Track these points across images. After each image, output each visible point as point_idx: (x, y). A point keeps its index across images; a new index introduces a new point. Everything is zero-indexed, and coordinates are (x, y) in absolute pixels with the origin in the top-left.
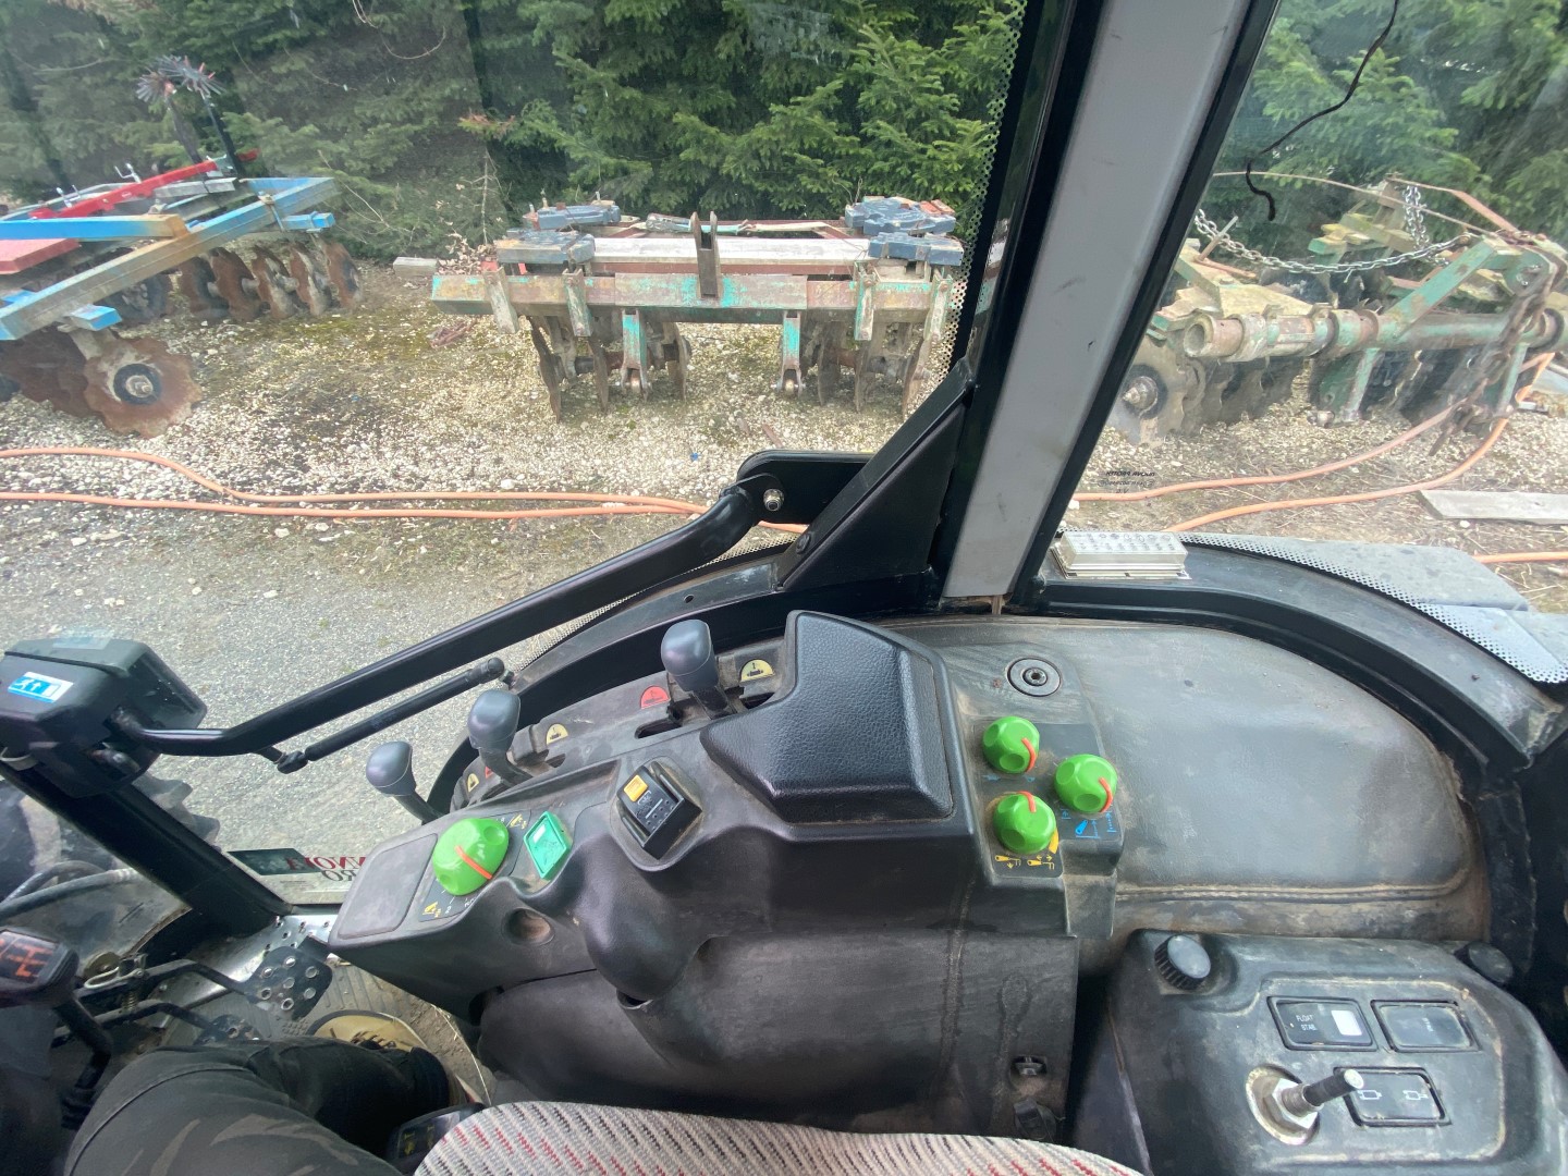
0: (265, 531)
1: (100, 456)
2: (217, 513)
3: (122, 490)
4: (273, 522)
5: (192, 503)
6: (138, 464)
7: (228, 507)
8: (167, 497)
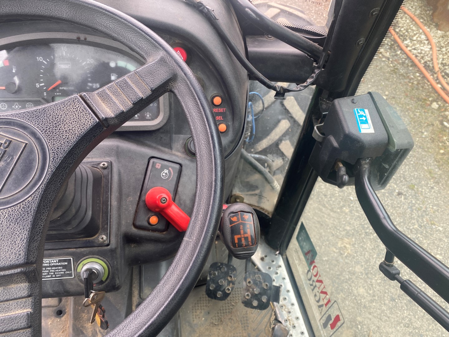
0: (430, 99)
1: (416, 23)
2: (424, 77)
3: (408, 42)
4: (437, 99)
5: (421, 66)
6: (423, 37)
7: (431, 78)
8: (416, 56)
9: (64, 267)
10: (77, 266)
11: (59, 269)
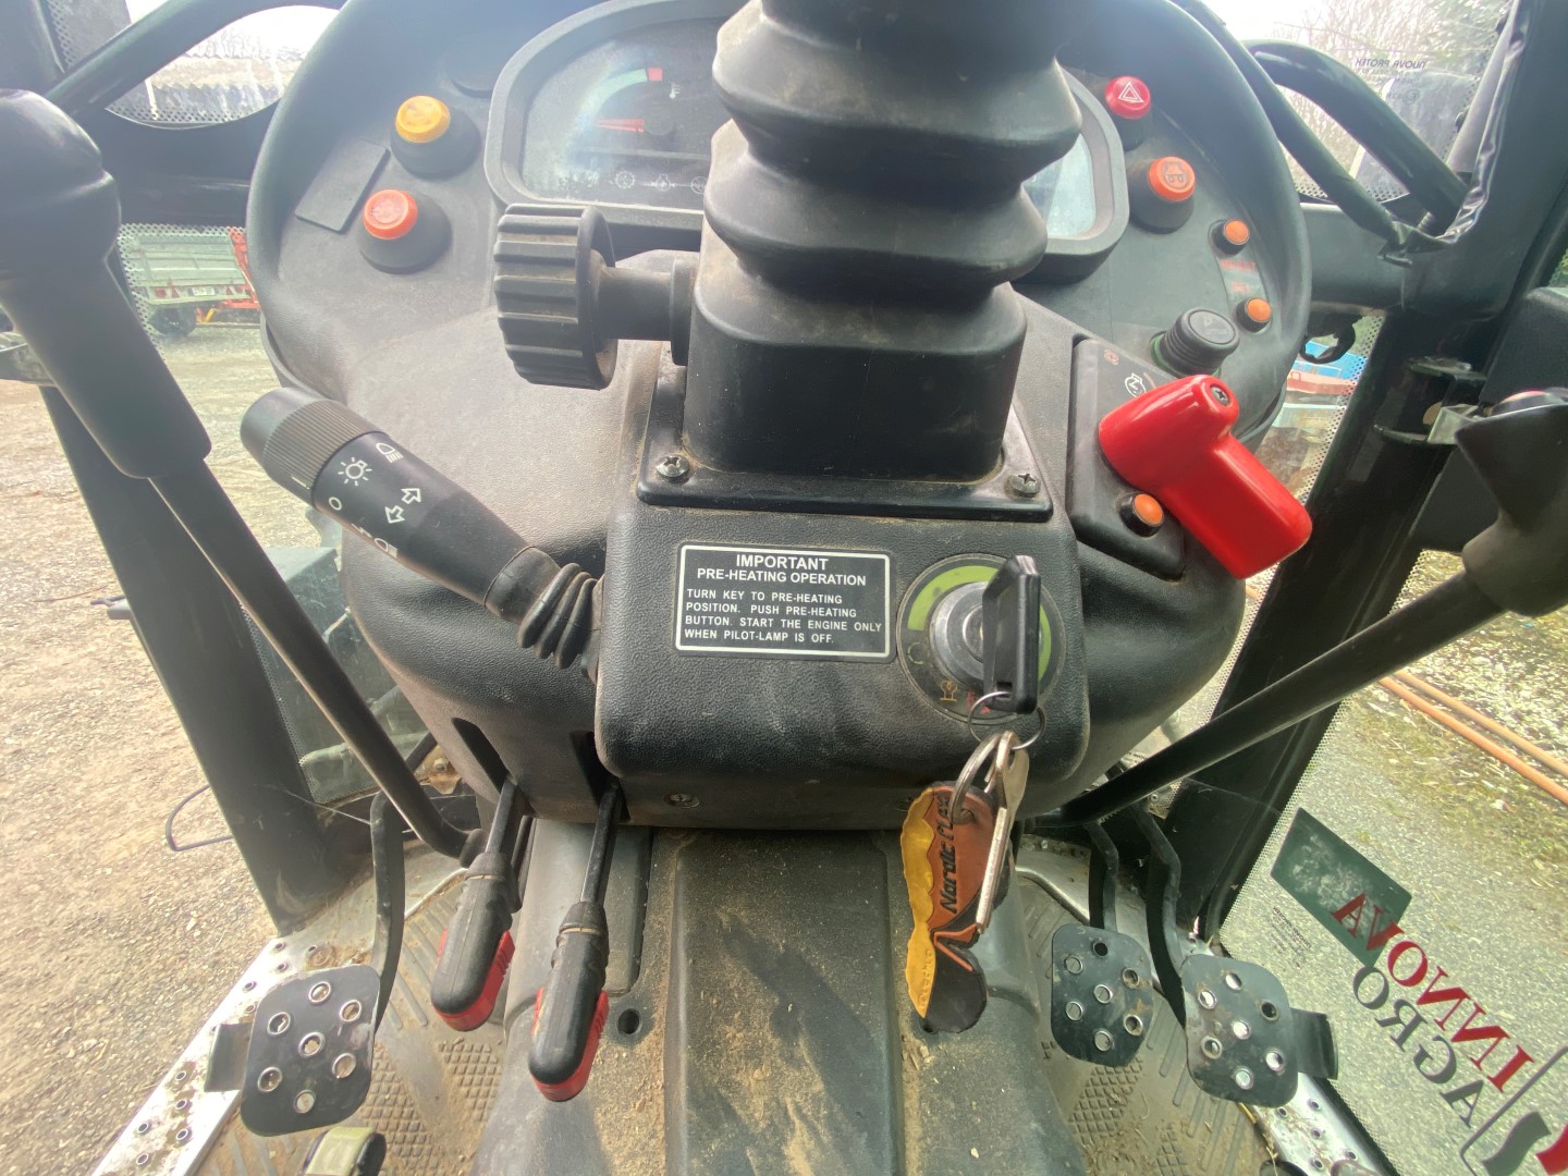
9: (852, 596)
10: (907, 597)
11: (825, 606)
